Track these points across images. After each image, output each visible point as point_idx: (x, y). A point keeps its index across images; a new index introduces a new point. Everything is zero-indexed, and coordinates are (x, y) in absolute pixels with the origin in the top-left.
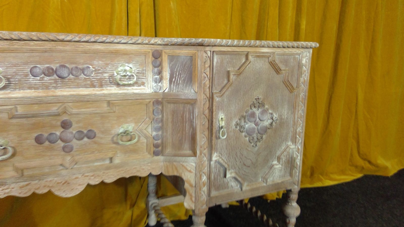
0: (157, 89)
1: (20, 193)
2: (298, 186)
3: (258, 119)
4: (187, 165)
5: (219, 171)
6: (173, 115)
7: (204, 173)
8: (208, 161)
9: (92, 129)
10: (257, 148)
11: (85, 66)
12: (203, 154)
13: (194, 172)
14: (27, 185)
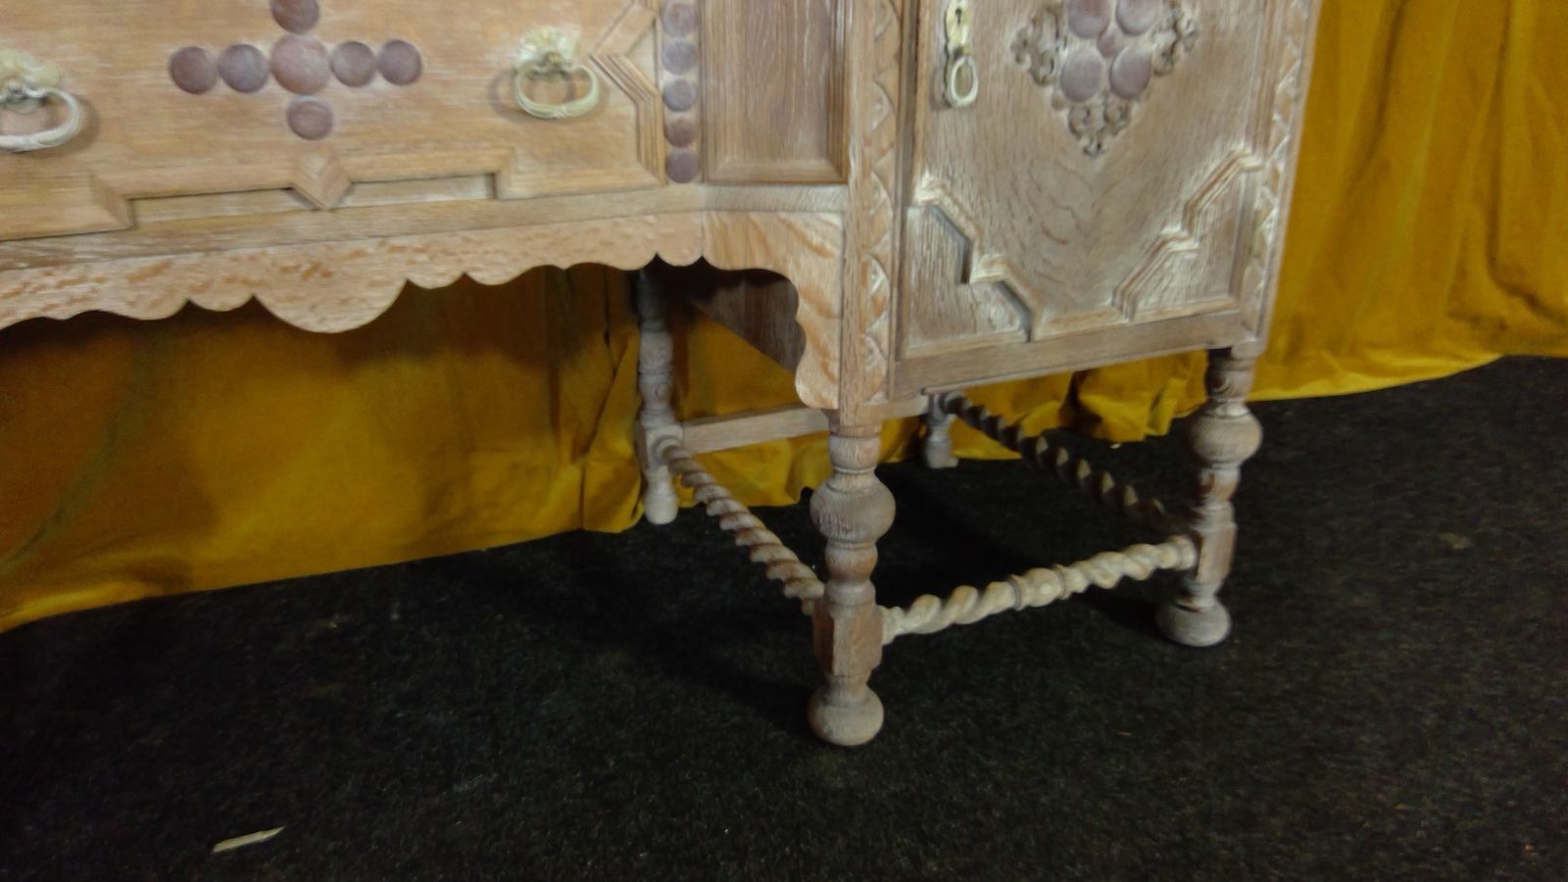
1: (132, 304)
2: (1258, 334)
3: (1113, 26)
4: (807, 225)
5: (940, 253)
7: (877, 258)
8: (895, 207)
9: (405, 38)
10: (1100, 162)
12: (873, 176)
13: (837, 252)
14: (157, 270)
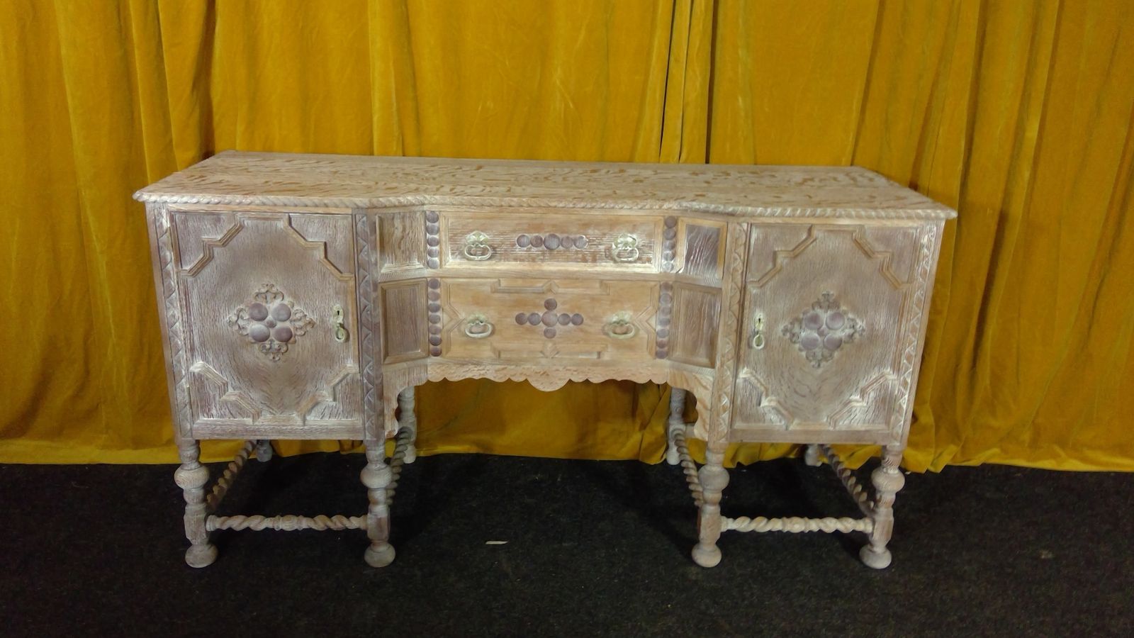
0: (668, 269)
1: (495, 377)
2: (901, 442)
3: (824, 326)
4: (701, 378)
5: (750, 394)
6: (687, 306)
7: (725, 393)
8: (733, 378)
9: (580, 313)
10: (820, 371)
11: (578, 236)
12: (725, 367)
13: (711, 389)
14: (503, 369)
